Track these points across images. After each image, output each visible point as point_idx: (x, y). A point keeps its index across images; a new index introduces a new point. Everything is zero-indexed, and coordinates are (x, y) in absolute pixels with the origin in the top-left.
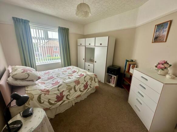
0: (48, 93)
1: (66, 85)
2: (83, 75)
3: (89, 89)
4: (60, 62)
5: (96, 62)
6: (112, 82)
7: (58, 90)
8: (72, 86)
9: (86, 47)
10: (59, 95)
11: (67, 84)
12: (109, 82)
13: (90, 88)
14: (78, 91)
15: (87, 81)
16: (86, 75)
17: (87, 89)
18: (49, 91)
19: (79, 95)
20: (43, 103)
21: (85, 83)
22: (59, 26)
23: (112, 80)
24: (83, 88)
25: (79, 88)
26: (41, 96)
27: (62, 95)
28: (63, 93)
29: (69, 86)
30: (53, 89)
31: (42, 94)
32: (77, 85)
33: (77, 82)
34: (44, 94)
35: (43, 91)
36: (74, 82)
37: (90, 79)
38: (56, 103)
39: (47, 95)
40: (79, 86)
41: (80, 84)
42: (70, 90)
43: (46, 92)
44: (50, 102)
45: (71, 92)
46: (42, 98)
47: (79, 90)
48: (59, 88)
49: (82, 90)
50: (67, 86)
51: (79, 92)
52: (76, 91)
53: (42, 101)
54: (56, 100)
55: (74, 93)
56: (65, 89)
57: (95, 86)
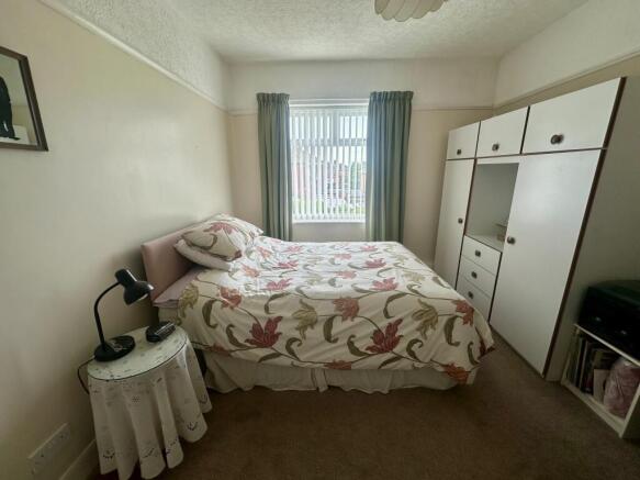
0: (232, 304)
1: (301, 302)
2: (394, 287)
3: (398, 358)
4: (364, 221)
5: (512, 241)
6: (610, 393)
7: (267, 308)
8: (319, 313)
9: (479, 162)
10: (263, 325)
11: (305, 300)
12: (587, 387)
13: (405, 354)
14: (339, 343)
15: (400, 321)
16: (406, 290)
17: (389, 356)
18: (239, 302)
19: (342, 363)
20: (214, 327)
21: (383, 324)
22: (374, 90)
23: (612, 384)
24: (370, 343)
25: (349, 333)
26: (214, 305)
27: (272, 332)
28: (279, 324)
29: (311, 309)
30: (254, 300)
31: (217, 302)
32: (344, 320)
33: (348, 307)
34: (223, 302)
35: (224, 295)
36: (336, 301)
37: (417, 315)
38: (249, 348)
39: (227, 310)
40: (349, 323)
41: (357, 320)
42: (307, 323)
43: (231, 299)
44: (231, 332)
45: (309, 332)
46: (212, 312)
47: (345, 341)
48: (273, 302)
49: (361, 345)
50: (300, 307)
51: (346, 349)
52: (328, 338)
53: (212, 322)
54: (251, 337)
55: (322, 343)
56: (287, 314)
57: (444, 363)
